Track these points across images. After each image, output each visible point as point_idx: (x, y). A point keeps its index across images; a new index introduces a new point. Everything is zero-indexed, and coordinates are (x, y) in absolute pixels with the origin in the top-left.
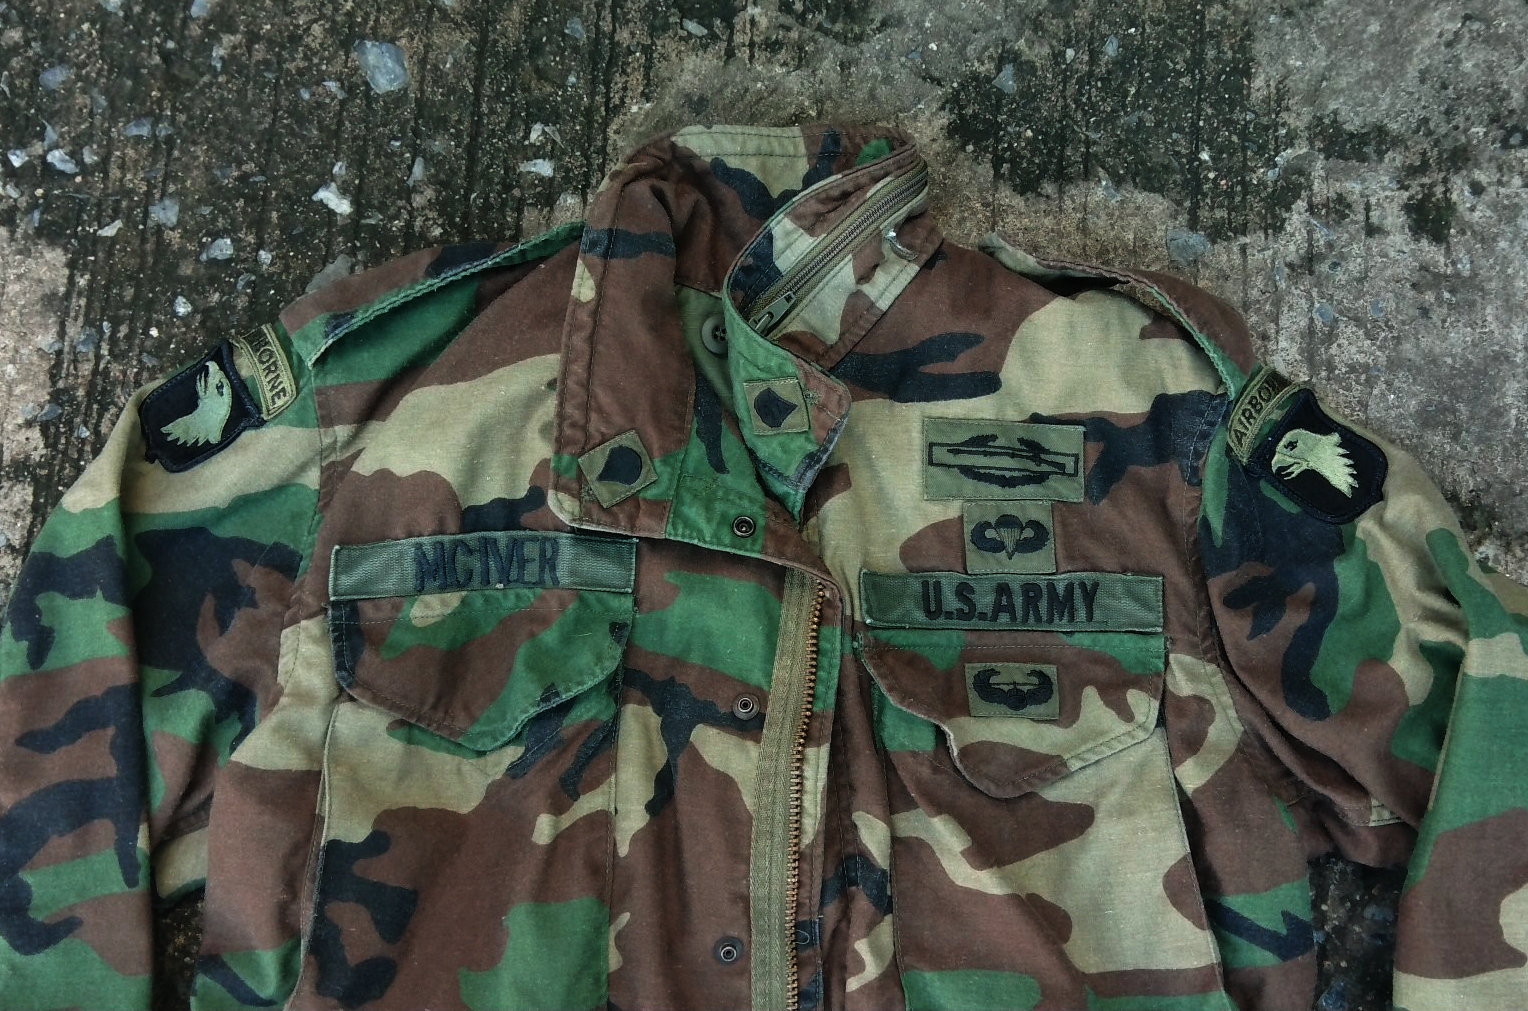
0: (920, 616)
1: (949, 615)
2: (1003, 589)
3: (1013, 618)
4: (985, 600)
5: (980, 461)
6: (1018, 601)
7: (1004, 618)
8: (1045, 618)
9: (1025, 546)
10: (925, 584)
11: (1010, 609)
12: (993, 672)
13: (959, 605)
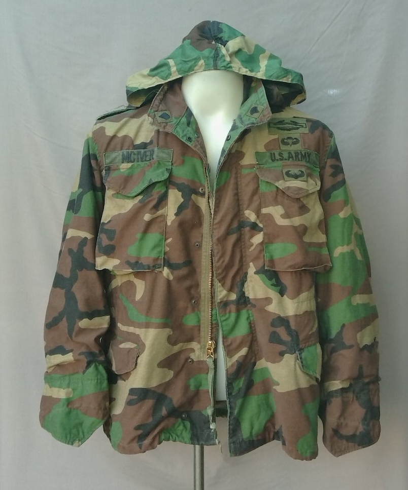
0: (270, 161)
1: (278, 160)
2: (290, 153)
3: (293, 160)
4: (286, 155)
5: (281, 126)
6: (294, 155)
7: (291, 159)
8: (300, 159)
9: (294, 143)
10: (271, 154)
11: (292, 157)
12: (290, 171)
13: (280, 157)
